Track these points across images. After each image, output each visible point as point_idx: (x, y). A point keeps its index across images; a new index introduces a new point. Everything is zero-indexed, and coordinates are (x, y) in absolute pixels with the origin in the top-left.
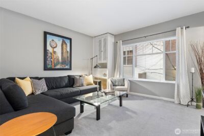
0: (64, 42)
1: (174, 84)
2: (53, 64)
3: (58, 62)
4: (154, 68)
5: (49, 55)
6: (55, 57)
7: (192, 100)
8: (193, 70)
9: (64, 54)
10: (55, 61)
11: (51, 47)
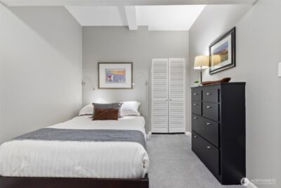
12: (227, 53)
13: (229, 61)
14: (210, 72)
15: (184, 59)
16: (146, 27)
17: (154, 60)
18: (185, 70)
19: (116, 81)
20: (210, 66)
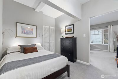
1: (108, 45)
4: (98, 39)
7: (115, 50)
8: (115, 40)
12: (71, 30)
13: (72, 32)
14: (66, 34)
15: (53, 28)
16: (43, 12)
17: (44, 26)
18: (54, 32)
19: (27, 33)
20: (65, 32)
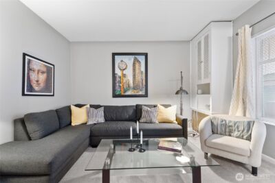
0: (136, 61)
2: (122, 90)
3: (129, 87)
5: (118, 79)
6: (124, 81)
9: (136, 76)
10: (125, 87)
11: (120, 69)
